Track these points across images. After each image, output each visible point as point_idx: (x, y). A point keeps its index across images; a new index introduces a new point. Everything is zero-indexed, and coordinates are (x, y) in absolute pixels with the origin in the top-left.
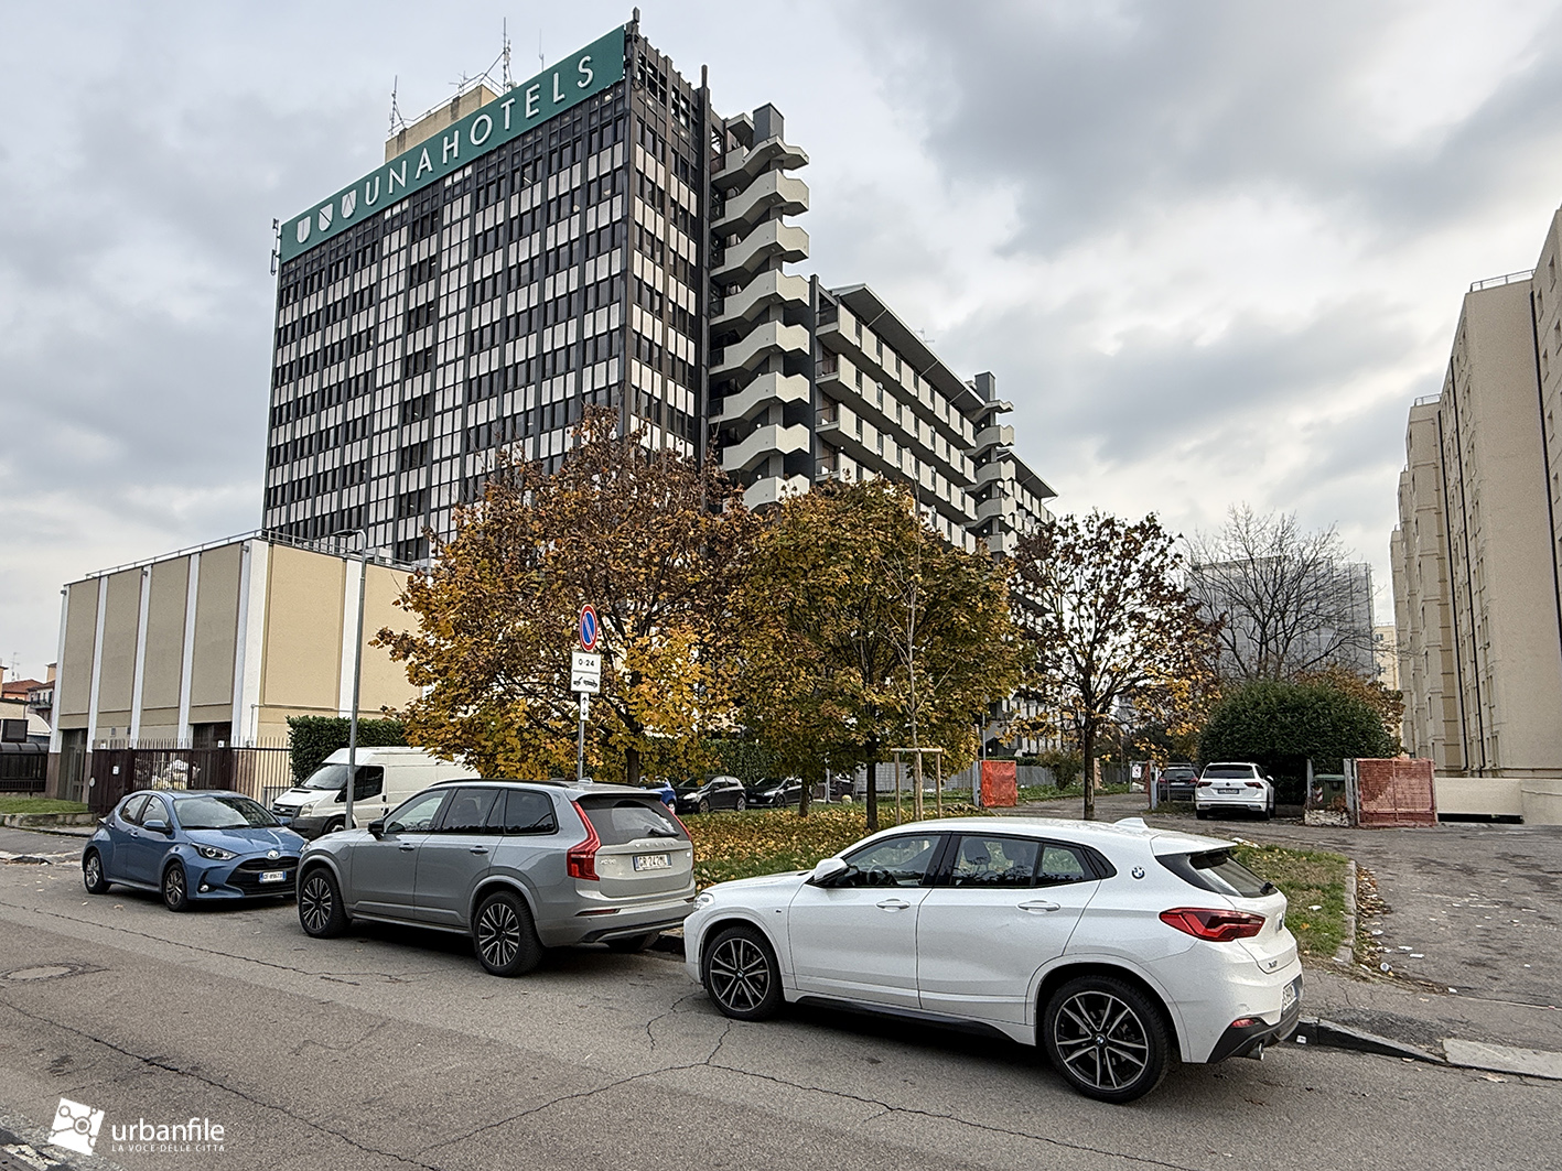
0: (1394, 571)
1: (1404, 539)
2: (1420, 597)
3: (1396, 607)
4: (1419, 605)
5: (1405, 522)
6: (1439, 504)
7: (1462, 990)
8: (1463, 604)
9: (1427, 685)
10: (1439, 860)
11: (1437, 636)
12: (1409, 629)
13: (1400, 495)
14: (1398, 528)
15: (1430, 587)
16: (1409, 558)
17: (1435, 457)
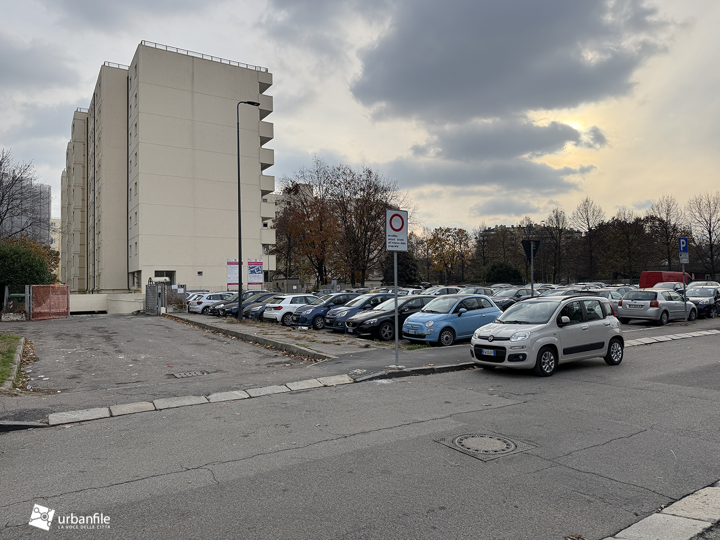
0: (62, 192)
1: (68, 175)
2: (72, 206)
3: (62, 209)
4: (72, 210)
5: (68, 168)
6: (84, 162)
7: (63, 391)
8: (91, 213)
9: (73, 250)
10: (66, 333)
11: (79, 226)
12: (67, 220)
13: (67, 154)
14: (65, 171)
15: (77, 202)
16: (69, 186)
17: (84, 139)
